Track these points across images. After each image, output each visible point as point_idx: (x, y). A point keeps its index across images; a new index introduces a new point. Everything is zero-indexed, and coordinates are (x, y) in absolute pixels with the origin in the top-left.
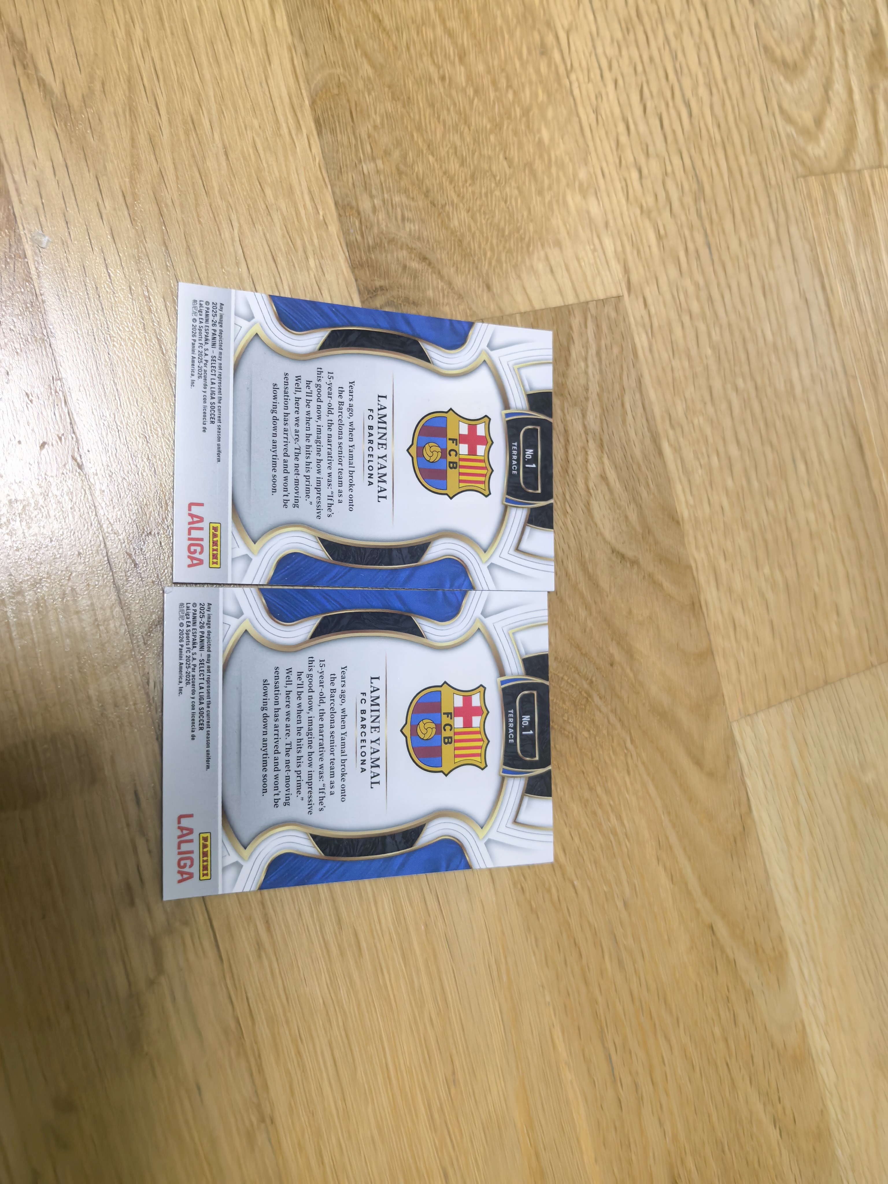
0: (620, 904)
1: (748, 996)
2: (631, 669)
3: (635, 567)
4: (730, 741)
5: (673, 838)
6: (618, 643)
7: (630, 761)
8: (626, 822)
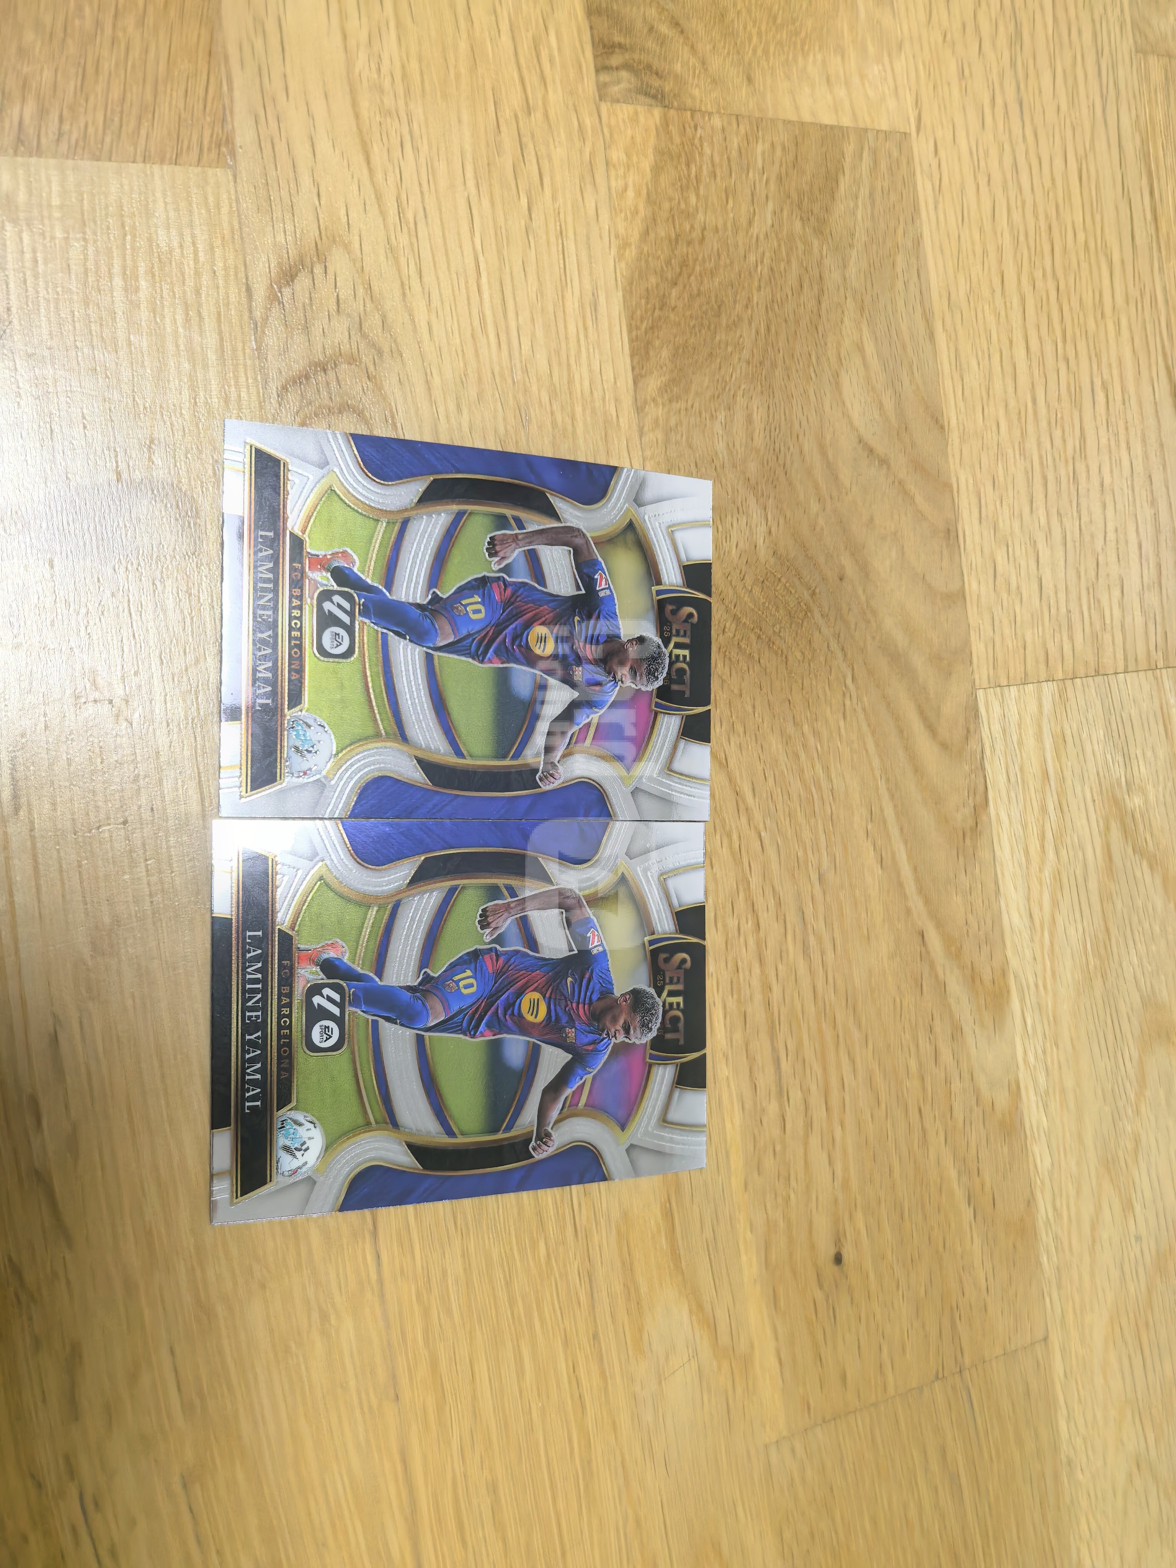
0: (814, 877)
1: (957, 1032)
2: (864, 591)
3: (885, 466)
4: (972, 712)
5: (889, 812)
6: (853, 555)
7: (848, 702)
8: (833, 776)
